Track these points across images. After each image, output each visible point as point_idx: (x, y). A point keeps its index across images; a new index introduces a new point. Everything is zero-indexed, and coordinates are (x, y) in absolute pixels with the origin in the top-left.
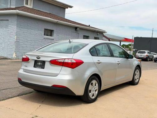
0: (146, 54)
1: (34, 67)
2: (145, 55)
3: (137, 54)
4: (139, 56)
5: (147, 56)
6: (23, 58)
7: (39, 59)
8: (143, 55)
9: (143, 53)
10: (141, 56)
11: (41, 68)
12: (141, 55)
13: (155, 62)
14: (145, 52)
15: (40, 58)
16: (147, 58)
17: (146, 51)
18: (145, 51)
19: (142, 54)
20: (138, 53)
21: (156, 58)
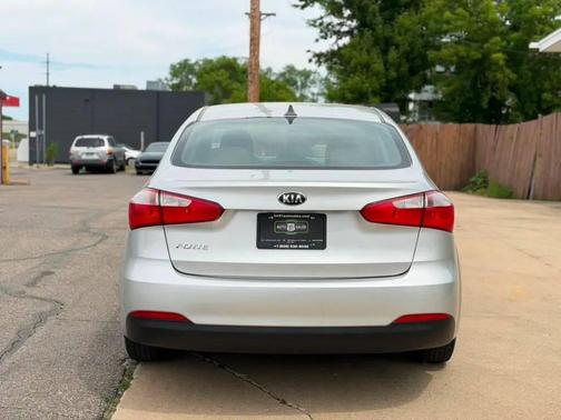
0: (106, 148)
1: (261, 245)
2: (102, 152)
3: (74, 149)
4: (84, 157)
5: (110, 153)
6: (132, 206)
7: (299, 203)
8: (98, 154)
9: (94, 146)
10: (90, 157)
11: (310, 248)
12: (88, 154)
13: (139, 174)
14: (102, 141)
15: (304, 199)
16: (110, 161)
17: (105, 138)
18: (101, 137)
19: (92, 149)
20: (76, 145)
21: (143, 162)
